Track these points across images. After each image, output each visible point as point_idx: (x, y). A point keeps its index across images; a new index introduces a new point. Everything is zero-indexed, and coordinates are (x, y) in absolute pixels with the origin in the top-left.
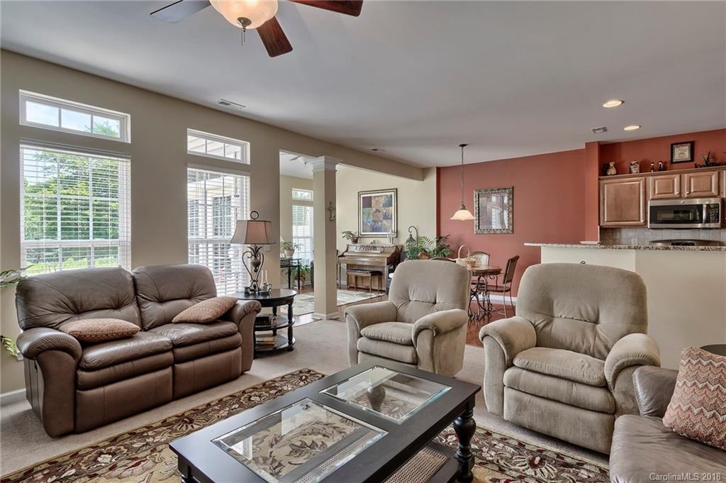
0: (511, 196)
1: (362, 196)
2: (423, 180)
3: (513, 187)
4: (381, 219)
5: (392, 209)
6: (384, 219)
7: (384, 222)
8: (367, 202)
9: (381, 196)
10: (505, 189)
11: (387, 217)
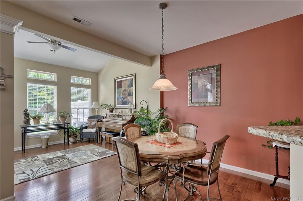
0: (219, 73)
1: (117, 80)
2: (151, 66)
3: (221, 64)
4: (127, 96)
5: (133, 88)
6: (128, 96)
7: (129, 98)
8: (119, 85)
9: (127, 80)
10: (213, 67)
11: (130, 95)
